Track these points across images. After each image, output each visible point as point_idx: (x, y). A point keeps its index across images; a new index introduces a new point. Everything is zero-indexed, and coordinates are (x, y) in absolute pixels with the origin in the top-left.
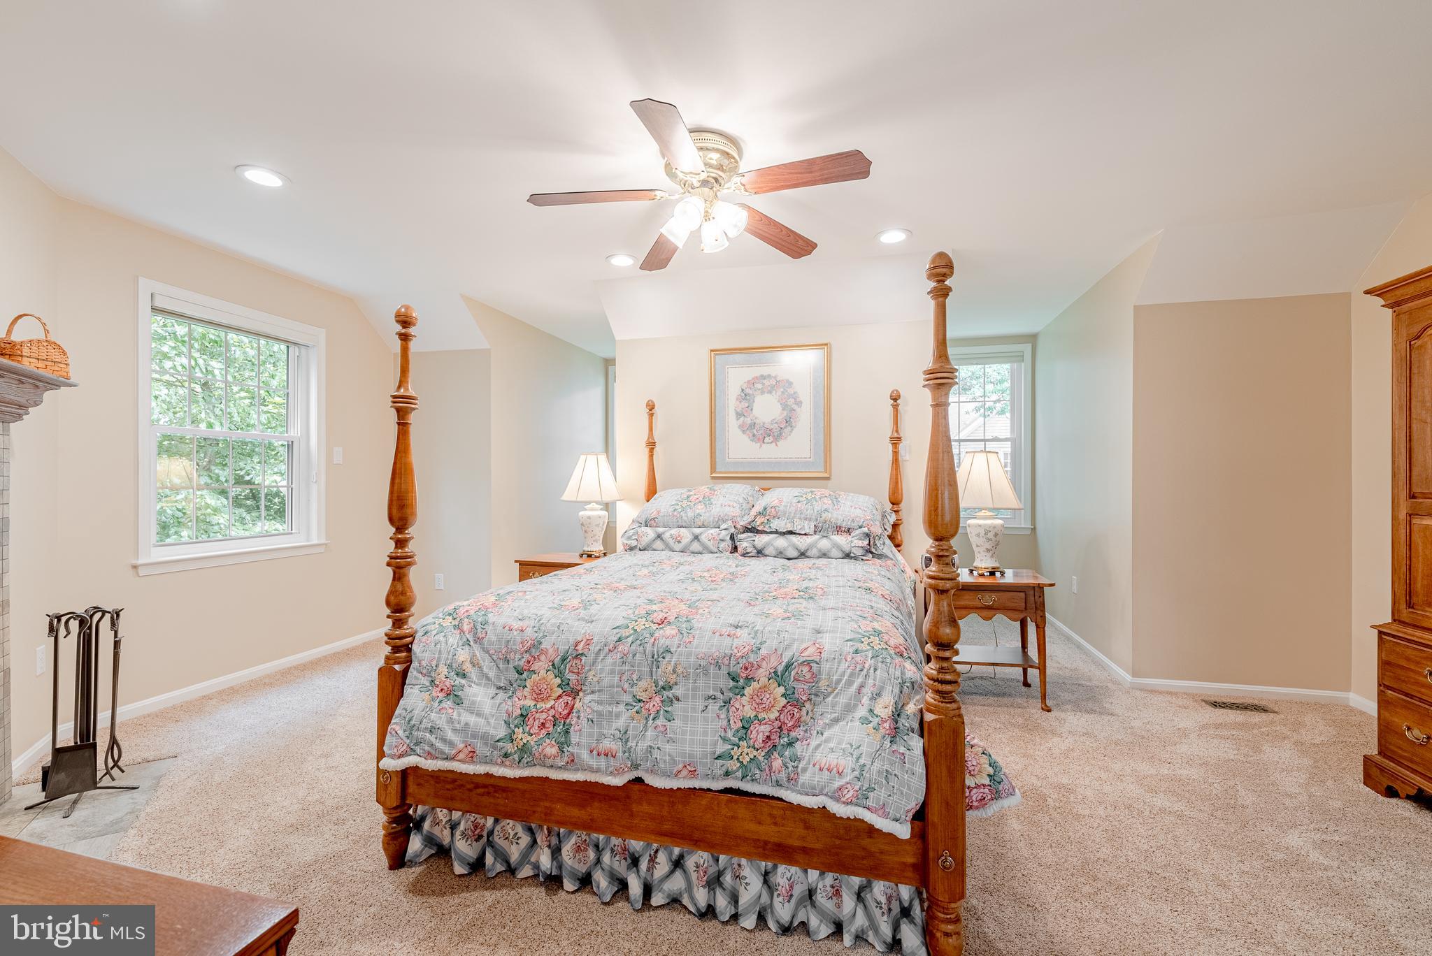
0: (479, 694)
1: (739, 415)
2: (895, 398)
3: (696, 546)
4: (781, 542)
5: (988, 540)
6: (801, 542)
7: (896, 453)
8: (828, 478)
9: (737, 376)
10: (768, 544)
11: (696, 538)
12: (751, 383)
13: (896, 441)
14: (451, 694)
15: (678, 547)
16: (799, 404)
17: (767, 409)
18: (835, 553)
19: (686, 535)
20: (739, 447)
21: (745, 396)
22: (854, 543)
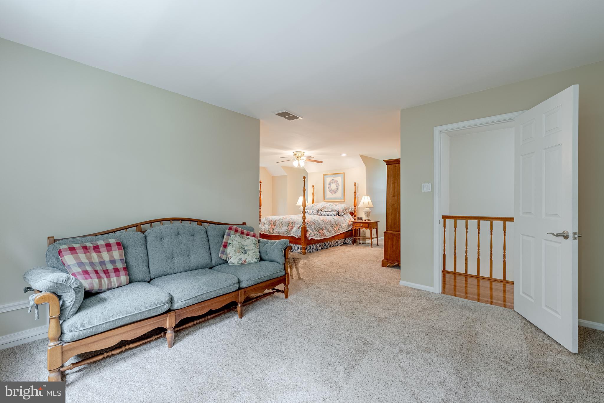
0: (266, 226)
1: (329, 188)
2: (355, 184)
3: (312, 214)
4: (325, 213)
5: (366, 214)
6: (327, 213)
7: (355, 196)
8: (345, 201)
9: (328, 180)
10: (323, 213)
11: (313, 212)
12: (331, 181)
13: (355, 193)
14: (264, 225)
15: (310, 214)
16: (339, 185)
17: (333, 187)
18: (332, 215)
19: (311, 211)
20: (329, 195)
21: (330, 184)
22: (334, 213)
